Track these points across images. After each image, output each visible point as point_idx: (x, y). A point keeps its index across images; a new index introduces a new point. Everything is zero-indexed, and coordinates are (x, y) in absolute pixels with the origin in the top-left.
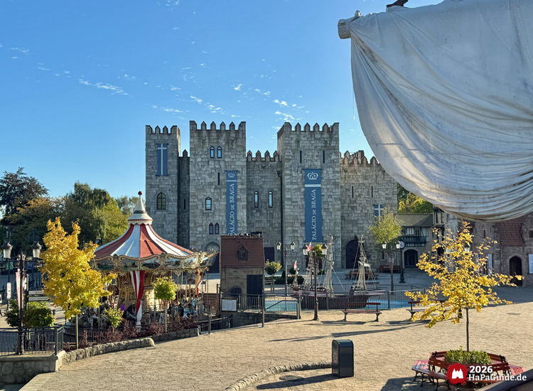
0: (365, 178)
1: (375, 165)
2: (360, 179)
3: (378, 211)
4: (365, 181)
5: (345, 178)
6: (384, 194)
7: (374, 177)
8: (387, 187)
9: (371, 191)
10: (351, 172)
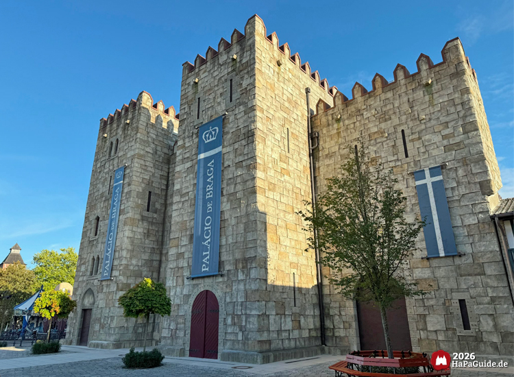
0: (384, 117)
1: (403, 82)
2: (370, 125)
3: (425, 185)
4: (383, 125)
5: (339, 133)
6: (437, 139)
7: (406, 107)
8: (443, 119)
9: (400, 142)
10: (350, 117)
